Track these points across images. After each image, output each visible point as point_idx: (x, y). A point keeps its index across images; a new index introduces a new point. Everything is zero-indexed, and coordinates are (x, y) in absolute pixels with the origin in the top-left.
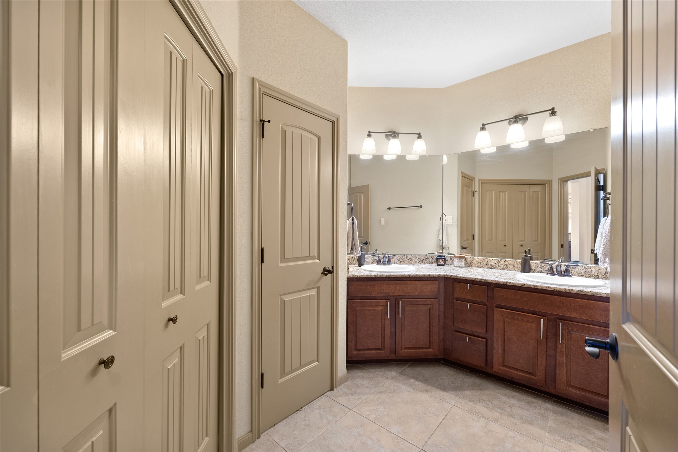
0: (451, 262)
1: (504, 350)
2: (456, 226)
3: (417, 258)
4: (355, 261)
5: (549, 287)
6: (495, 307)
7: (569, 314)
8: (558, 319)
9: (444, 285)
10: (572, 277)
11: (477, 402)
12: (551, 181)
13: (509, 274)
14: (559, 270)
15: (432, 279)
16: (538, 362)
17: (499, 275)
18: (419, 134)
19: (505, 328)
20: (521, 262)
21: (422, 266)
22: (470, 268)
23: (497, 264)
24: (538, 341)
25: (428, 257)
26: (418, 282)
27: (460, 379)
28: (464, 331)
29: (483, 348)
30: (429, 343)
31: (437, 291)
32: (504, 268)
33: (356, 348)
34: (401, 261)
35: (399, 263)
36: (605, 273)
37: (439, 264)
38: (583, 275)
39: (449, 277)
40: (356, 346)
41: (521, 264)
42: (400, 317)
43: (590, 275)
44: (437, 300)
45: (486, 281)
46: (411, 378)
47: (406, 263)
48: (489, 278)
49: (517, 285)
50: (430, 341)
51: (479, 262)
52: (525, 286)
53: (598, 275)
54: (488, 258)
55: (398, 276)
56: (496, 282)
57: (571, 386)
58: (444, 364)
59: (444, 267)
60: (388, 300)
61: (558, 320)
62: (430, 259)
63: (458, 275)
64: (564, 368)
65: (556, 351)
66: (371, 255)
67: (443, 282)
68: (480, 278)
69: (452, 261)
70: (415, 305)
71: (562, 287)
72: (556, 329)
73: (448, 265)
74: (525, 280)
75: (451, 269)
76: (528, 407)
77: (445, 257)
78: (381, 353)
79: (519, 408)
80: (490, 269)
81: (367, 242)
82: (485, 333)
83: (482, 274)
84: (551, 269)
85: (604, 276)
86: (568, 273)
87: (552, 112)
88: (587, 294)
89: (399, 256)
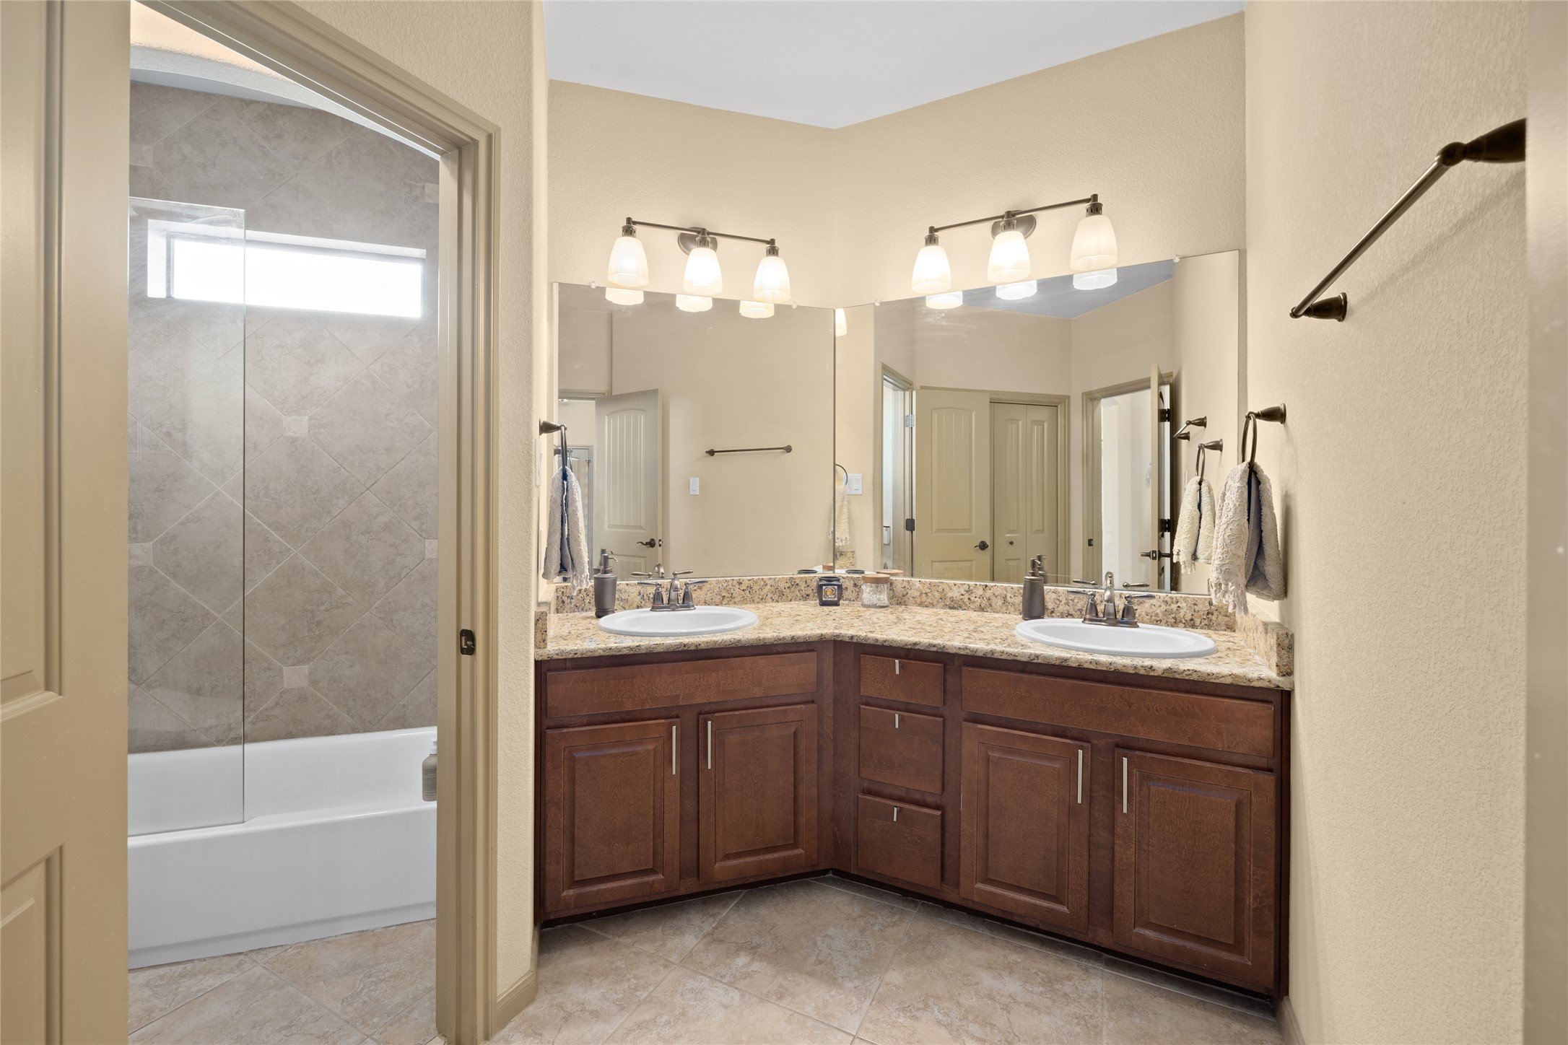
0: (855, 594)
1: (987, 837)
2: (871, 497)
3: (769, 587)
4: (587, 601)
5: (1097, 663)
6: (965, 720)
7: (1143, 733)
8: (1117, 746)
9: (835, 663)
10: (1138, 627)
11: (919, 1009)
12: (1068, 397)
13: (997, 625)
14: (1111, 610)
15: (801, 649)
16: (1070, 865)
17: (972, 627)
18: (772, 242)
19: (990, 777)
20: (1022, 591)
21: (782, 606)
22: (901, 609)
23: (966, 597)
24: (1072, 809)
25: (798, 582)
26: (762, 661)
27: (876, 928)
28: (887, 790)
29: (933, 836)
30: (793, 830)
31: (815, 680)
32: (982, 606)
33: (573, 877)
34: (723, 595)
35: (717, 600)
36: (1208, 614)
37: (824, 599)
38: (1161, 620)
39: (847, 639)
40: (573, 871)
41: (1023, 596)
42: (709, 767)
43: (1175, 618)
44: (814, 706)
45: (941, 650)
46: (740, 949)
47: (737, 600)
48: (949, 640)
49: (1018, 658)
50: (795, 826)
51: (924, 592)
52: (1040, 661)
53: (1192, 620)
54: (944, 581)
55: (703, 646)
56: (968, 651)
57: (1147, 925)
58: (834, 882)
59: (835, 608)
60: (672, 720)
61: (1118, 750)
62: (803, 588)
63: (871, 635)
64: (1134, 877)
65: (1113, 834)
66: (636, 582)
67: (832, 654)
68: (926, 641)
69: (857, 590)
70: (752, 726)
71: (1127, 661)
72: (1114, 774)
73: (847, 602)
74: (1035, 641)
75: (853, 614)
76: (1050, 998)
77: (838, 580)
78: (654, 881)
79: (1027, 1009)
80: (948, 610)
81: (652, 540)
82: (939, 792)
83: (933, 629)
84: (1093, 606)
85: (1206, 622)
86: (1130, 617)
87: (1093, 205)
88: (1187, 678)
89: (718, 582)
